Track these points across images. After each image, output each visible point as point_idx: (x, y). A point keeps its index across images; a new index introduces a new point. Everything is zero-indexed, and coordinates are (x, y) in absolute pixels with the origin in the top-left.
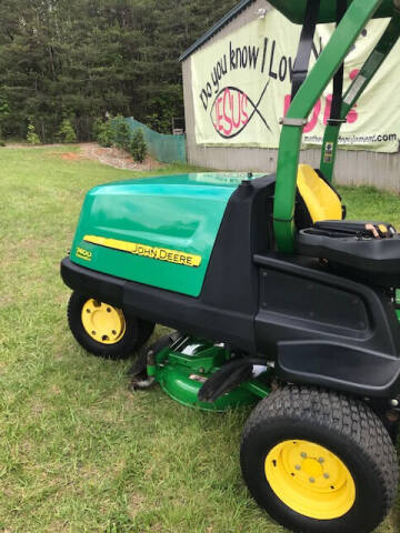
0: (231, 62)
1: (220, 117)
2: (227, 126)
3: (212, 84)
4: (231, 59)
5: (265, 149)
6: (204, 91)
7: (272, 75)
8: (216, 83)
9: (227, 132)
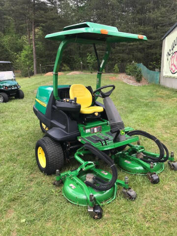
1: (172, 65)
2: (174, 68)
3: (171, 50)
6: (168, 53)
8: (173, 49)
9: (173, 71)
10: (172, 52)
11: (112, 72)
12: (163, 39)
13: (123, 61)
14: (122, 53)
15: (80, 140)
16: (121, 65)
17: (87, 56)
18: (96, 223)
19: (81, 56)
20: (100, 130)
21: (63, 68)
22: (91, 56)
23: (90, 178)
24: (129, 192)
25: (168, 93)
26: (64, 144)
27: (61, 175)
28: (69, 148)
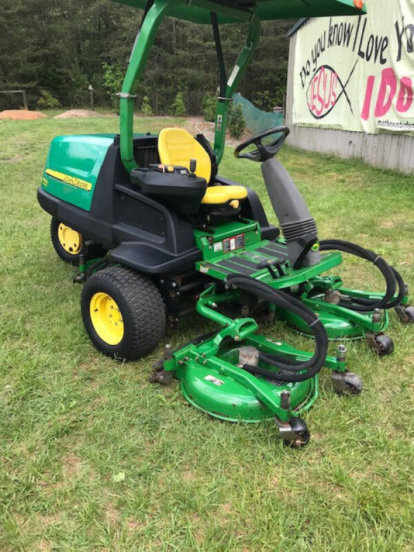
0: (330, 40)
1: (314, 97)
2: (319, 106)
3: (311, 62)
4: (330, 36)
5: (346, 131)
6: (304, 69)
7: (361, 54)
8: (315, 61)
9: (319, 112)
10: (313, 66)
11: (169, 114)
12: (291, 35)
13: (192, 87)
14: (191, 67)
15: (204, 270)
16: (189, 95)
17: (103, 72)
18: (302, 456)
19: (85, 72)
20: (242, 244)
21: (41, 101)
22: (114, 70)
23: (249, 357)
24: (348, 378)
25: (310, 162)
26: (160, 282)
27: (177, 356)
28: (178, 291)
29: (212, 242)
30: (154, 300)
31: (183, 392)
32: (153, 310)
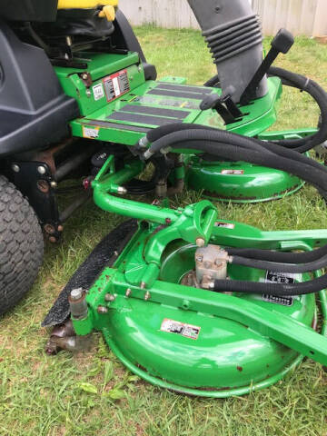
20: (126, 88)
26: (38, 173)
27: (93, 303)
28: (52, 180)
29: (90, 83)
30: (13, 207)
31: (116, 353)
32: (16, 227)
